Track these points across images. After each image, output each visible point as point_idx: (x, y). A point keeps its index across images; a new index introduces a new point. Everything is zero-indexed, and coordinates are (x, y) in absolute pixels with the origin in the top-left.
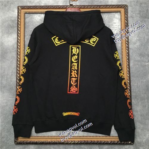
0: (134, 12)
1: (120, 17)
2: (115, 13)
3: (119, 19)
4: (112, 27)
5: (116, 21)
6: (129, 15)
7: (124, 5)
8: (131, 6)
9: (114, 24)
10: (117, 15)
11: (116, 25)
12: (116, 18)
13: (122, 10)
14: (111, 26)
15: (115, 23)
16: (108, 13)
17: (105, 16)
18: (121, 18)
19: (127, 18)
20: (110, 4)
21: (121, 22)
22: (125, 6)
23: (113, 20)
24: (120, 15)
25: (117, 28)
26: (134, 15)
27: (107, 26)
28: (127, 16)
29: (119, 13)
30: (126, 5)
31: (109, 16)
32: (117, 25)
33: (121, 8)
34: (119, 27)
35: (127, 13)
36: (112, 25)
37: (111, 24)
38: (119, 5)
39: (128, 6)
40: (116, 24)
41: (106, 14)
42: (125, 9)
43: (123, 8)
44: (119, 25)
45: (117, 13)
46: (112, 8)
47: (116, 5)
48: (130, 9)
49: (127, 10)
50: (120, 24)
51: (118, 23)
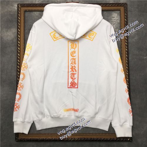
4: (111, 21)
9: (113, 19)
11: (115, 20)
13: (122, 9)
23: (112, 15)
25: (115, 22)
32: (116, 19)
34: (117, 21)
37: (110, 18)
40: (114, 19)
43: (123, 6)
51: (117, 17)
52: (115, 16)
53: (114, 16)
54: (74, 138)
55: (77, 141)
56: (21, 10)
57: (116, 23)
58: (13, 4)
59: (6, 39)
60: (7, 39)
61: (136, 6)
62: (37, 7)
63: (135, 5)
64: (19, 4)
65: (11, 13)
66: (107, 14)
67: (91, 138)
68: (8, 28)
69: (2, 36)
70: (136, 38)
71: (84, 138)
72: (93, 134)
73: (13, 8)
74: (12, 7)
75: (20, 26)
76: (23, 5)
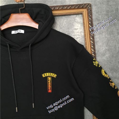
0: (100, 13)
1: (82, 21)
2: (75, 16)
3: (81, 23)
5: (78, 26)
6: (94, 17)
7: (86, 4)
8: (95, 5)
10: (79, 19)
12: (78, 22)
14: (71, 34)
15: (76, 29)
16: (66, 17)
17: (62, 20)
18: (84, 23)
19: (92, 22)
20: (68, 3)
21: (84, 27)
22: (87, 6)
24: (82, 18)
26: (100, 16)
27: (66, 34)
28: (92, 18)
29: (80, 15)
30: (88, 4)
31: (67, 20)
33: (83, 8)
35: (91, 14)
36: (73, 32)
38: (80, 5)
39: (92, 5)
41: (64, 17)
42: (88, 10)
44: (81, 32)
45: (77, 16)
46: (70, 9)
47: (76, 5)
48: (94, 9)
49: (91, 10)
50: (82, 30)
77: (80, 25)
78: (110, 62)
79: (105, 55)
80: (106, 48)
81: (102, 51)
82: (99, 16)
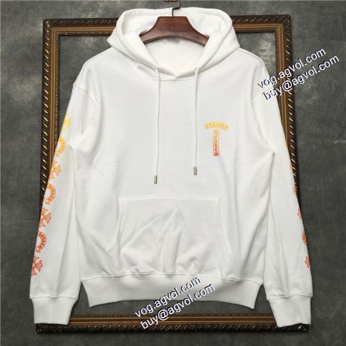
7: (283, 15)
11: (266, 56)
13: (279, 27)
15: (264, 51)
21: (277, 47)
22: (284, 18)
23: (259, 45)
30: (286, 16)
32: (269, 55)
33: (276, 22)
34: (271, 60)
35: (291, 33)
38: (272, 17)
39: (292, 17)
40: (265, 54)
42: (285, 25)
43: (280, 22)
44: (271, 56)
46: (255, 22)
47: (266, 17)
49: (290, 26)
50: (273, 53)
51: (272, 51)
52: (267, 48)
53: (263, 48)
54: (173, 325)
55: (179, 331)
56: (50, 33)
57: (269, 63)
58: (36, 21)
59: (19, 100)
60: (22, 100)
61: (314, 26)
62: (87, 25)
63: (312, 24)
64: (47, 20)
65: (32, 42)
66: (247, 43)
67: (212, 325)
68: (24, 75)
69: (10, 92)
70: (314, 98)
71: (196, 325)
72: (216, 315)
73: (37, 29)
74: (33, 27)
75: (49, 68)
76: (56, 23)
77: (270, 45)
78: (319, 110)
79: (311, 96)
80: (314, 85)
81: (306, 89)
82: (305, 31)
